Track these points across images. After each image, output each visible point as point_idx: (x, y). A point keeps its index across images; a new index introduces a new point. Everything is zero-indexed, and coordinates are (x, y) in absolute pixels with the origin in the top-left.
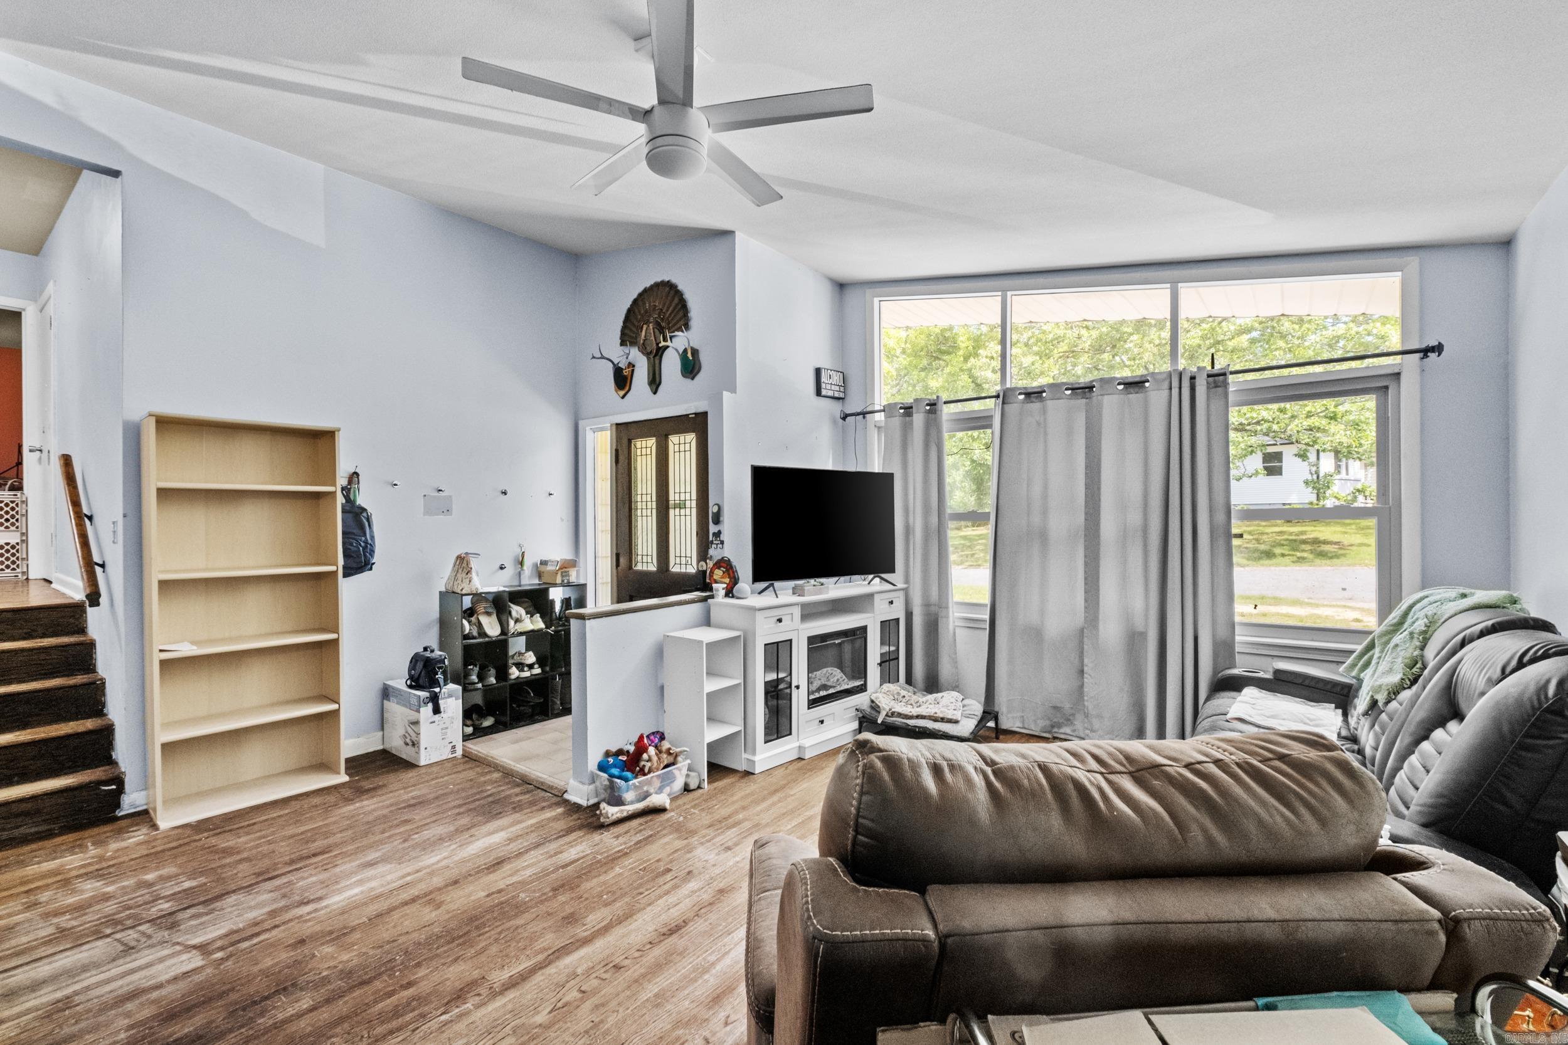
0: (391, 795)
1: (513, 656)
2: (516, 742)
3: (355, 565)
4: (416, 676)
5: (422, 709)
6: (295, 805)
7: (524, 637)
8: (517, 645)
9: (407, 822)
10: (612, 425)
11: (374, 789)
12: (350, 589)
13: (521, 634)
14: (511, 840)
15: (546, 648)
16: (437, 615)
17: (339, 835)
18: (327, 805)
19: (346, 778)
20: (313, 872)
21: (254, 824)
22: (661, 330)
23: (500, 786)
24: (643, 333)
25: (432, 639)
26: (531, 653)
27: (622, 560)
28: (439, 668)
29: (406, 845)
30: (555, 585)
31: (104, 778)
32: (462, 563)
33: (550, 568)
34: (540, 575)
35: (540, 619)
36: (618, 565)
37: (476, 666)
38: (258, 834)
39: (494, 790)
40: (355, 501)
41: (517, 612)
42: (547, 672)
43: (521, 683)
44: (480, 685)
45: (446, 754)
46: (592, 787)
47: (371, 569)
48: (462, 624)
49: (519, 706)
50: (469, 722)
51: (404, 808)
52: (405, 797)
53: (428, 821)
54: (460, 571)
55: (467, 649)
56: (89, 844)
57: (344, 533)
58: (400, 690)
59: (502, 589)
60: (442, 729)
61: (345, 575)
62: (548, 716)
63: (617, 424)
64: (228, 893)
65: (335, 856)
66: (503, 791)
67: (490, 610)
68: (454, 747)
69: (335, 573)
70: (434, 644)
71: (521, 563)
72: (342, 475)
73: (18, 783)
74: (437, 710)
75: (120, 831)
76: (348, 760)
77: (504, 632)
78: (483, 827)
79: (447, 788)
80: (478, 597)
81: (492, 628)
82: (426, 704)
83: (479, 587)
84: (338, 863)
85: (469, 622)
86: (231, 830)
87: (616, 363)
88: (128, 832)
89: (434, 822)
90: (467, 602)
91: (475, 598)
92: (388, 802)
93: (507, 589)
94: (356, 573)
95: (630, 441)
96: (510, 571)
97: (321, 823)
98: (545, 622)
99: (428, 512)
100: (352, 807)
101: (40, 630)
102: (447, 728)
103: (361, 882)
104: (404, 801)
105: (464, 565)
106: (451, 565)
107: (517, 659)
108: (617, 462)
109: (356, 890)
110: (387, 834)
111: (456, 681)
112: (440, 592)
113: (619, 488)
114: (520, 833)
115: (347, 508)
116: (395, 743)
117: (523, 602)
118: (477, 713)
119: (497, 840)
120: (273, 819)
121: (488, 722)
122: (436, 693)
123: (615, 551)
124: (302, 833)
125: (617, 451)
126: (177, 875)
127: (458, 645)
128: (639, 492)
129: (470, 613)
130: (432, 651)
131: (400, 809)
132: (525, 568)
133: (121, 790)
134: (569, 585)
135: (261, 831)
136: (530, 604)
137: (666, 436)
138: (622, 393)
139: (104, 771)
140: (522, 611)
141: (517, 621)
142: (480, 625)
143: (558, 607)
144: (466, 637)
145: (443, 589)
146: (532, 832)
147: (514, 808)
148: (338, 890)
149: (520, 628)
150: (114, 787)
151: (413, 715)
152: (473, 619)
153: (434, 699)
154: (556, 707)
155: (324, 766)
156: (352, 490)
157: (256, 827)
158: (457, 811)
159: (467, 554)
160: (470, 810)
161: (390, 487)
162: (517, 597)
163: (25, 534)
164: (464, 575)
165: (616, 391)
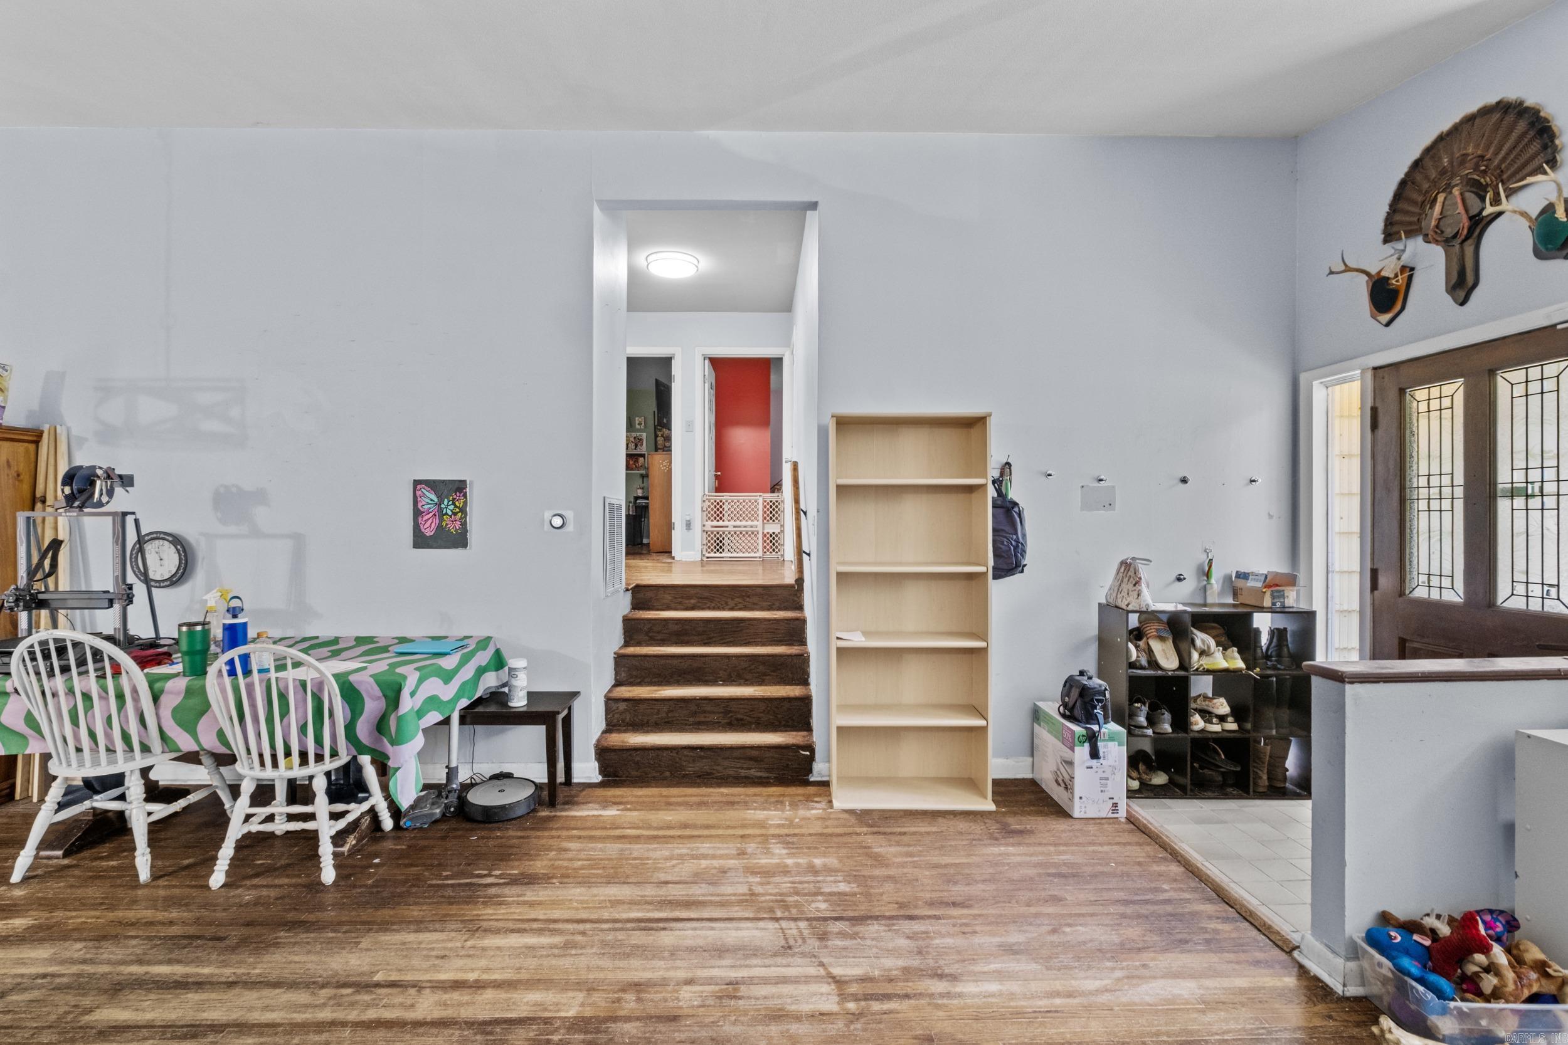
0: (1040, 849)
1: (1195, 699)
2: (1200, 821)
3: (1005, 567)
4: (1071, 705)
5: (1077, 749)
6: (943, 824)
7: (1211, 677)
8: (1202, 686)
9: (1057, 900)
10: (1363, 371)
11: (1021, 832)
12: (1000, 591)
13: (1208, 672)
14: (1209, 1005)
15: (1246, 695)
16: (1096, 632)
17: (981, 886)
18: (972, 837)
19: (991, 807)
20: (952, 930)
21: (905, 833)
22: (1480, 190)
23: (1181, 890)
24: (1438, 208)
25: (1089, 661)
26: (1222, 700)
27: (1383, 581)
28: (1099, 701)
29: (1055, 938)
30: (1261, 609)
31: (802, 743)
32: (1128, 571)
33: (1251, 583)
34: (1235, 593)
35: (1237, 655)
36: (1374, 586)
37: (1144, 704)
38: (905, 849)
39: (1172, 895)
40: (1006, 495)
41: (1203, 641)
42: (1248, 731)
43: (1207, 740)
44: (1150, 732)
45: (1105, 811)
46: (1352, 965)
47: (1022, 571)
48: (1127, 648)
49: (1201, 767)
50: (1134, 774)
51: (1055, 875)
52: (1056, 859)
53: (1084, 910)
54: (1126, 580)
55: (1133, 681)
56: (787, 803)
57: (995, 530)
58: (1051, 717)
59: (1181, 608)
60: (1101, 779)
61: (995, 577)
62: (1248, 793)
63: (1375, 369)
64: (871, 918)
65: (975, 917)
66: (1188, 901)
67: (1165, 635)
68: (1115, 805)
69: (985, 574)
70: (1092, 669)
71: (1208, 575)
72: (993, 466)
73: (754, 731)
74: (1095, 754)
75: (809, 798)
76: (996, 783)
77: (1184, 665)
78: (1160, 957)
79: (1108, 864)
80: (1149, 616)
81: (1168, 659)
82: (1082, 743)
83: (1150, 602)
84: (978, 928)
85: (1137, 647)
86: (885, 833)
87: (1373, 271)
88: (813, 801)
89: (1092, 915)
90: (1134, 621)
91: (1144, 616)
92: (1034, 859)
93: (1189, 609)
94: (1006, 576)
95: (1402, 391)
96: (1189, 586)
97: (964, 860)
98: (1244, 660)
99: (1086, 506)
100: (996, 850)
101: (777, 604)
102: (1107, 779)
103: (1000, 976)
104: (1055, 865)
105: (1131, 573)
106: (1114, 572)
107: (1201, 704)
108: (1374, 426)
109: (993, 987)
110: (1033, 910)
111: (1119, 721)
112: (1100, 604)
113: (1380, 468)
114: (1223, 998)
115: (999, 502)
116: (1046, 777)
117: (1213, 628)
118: (1145, 763)
119: (1185, 994)
120: (921, 834)
121: (1160, 779)
122: (1094, 733)
123: (1368, 566)
124: (946, 866)
125: (1374, 410)
126: (837, 871)
127: (1122, 674)
128: (1423, 470)
129: (1137, 635)
130: (1090, 678)
131: (1049, 875)
132: (1213, 581)
133: (812, 758)
134: (1283, 611)
135: (909, 845)
136: (1221, 631)
137: (1492, 373)
138: (1386, 317)
139: (804, 737)
140: (1212, 643)
141: (1202, 653)
142: (1150, 651)
143: (1264, 640)
144: (1132, 665)
145: (1104, 601)
146: (1243, 1005)
147: (1208, 941)
148: (975, 974)
149: (1206, 663)
150: (808, 753)
151: (1066, 753)
152: (1141, 643)
153: (1092, 739)
154: (1260, 782)
155: (971, 784)
156: (1004, 482)
157: (905, 839)
158: (1121, 909)
159: (1134, 559)
160: (1139, 916)
161: (1044, 478)
162: (1202, 621)
163: (782, 526)
164: (1130, 586)
165: (1374, 317)
